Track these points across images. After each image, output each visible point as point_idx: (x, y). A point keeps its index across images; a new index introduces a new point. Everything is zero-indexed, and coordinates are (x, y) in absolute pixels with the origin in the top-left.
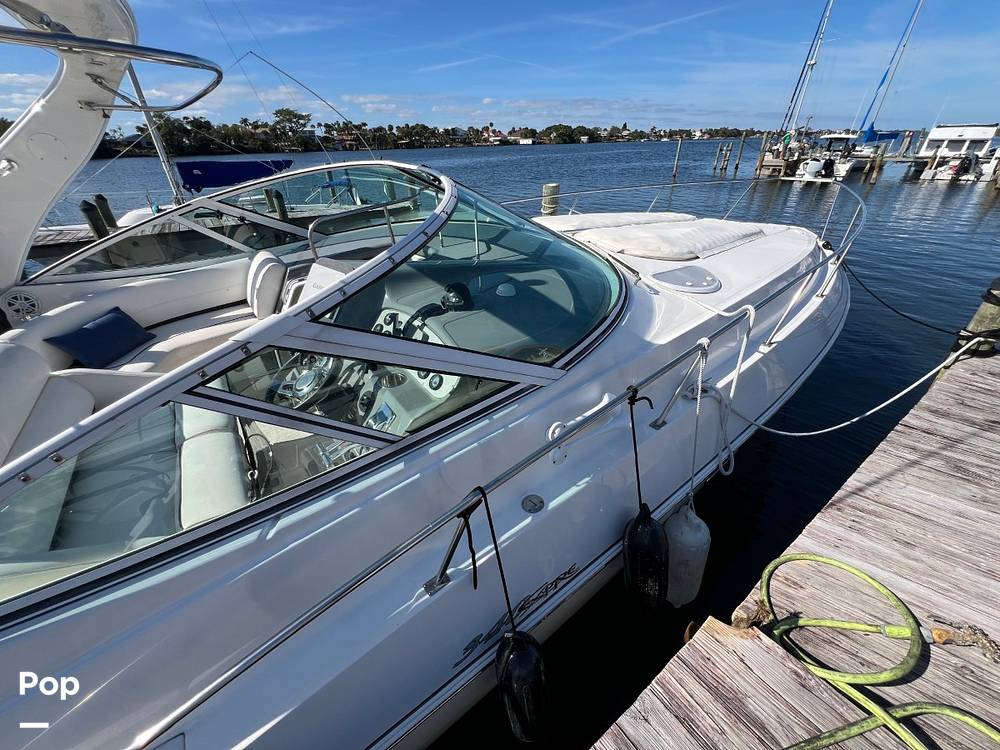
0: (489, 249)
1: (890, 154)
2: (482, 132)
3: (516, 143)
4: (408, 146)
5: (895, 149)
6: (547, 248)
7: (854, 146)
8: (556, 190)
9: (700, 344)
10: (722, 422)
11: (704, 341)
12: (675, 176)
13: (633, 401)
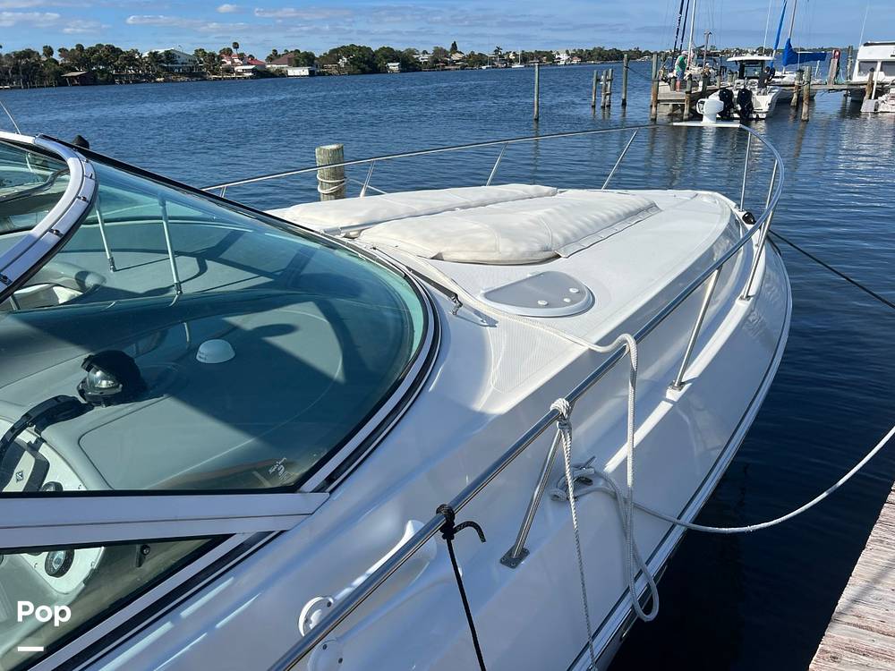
0: (203, 269)
1: (818, 81)
2: (220, 58)
3: (283, 75)
4: (84, 81)
5: (824, 74)
6: (308, 261)
7: (773, 72)
8: (338, 156)
9: (554, 410)
10: (625, 530)
11: (560, 404)
12: (537, 120)
13: (449, 531)
